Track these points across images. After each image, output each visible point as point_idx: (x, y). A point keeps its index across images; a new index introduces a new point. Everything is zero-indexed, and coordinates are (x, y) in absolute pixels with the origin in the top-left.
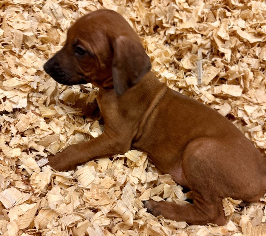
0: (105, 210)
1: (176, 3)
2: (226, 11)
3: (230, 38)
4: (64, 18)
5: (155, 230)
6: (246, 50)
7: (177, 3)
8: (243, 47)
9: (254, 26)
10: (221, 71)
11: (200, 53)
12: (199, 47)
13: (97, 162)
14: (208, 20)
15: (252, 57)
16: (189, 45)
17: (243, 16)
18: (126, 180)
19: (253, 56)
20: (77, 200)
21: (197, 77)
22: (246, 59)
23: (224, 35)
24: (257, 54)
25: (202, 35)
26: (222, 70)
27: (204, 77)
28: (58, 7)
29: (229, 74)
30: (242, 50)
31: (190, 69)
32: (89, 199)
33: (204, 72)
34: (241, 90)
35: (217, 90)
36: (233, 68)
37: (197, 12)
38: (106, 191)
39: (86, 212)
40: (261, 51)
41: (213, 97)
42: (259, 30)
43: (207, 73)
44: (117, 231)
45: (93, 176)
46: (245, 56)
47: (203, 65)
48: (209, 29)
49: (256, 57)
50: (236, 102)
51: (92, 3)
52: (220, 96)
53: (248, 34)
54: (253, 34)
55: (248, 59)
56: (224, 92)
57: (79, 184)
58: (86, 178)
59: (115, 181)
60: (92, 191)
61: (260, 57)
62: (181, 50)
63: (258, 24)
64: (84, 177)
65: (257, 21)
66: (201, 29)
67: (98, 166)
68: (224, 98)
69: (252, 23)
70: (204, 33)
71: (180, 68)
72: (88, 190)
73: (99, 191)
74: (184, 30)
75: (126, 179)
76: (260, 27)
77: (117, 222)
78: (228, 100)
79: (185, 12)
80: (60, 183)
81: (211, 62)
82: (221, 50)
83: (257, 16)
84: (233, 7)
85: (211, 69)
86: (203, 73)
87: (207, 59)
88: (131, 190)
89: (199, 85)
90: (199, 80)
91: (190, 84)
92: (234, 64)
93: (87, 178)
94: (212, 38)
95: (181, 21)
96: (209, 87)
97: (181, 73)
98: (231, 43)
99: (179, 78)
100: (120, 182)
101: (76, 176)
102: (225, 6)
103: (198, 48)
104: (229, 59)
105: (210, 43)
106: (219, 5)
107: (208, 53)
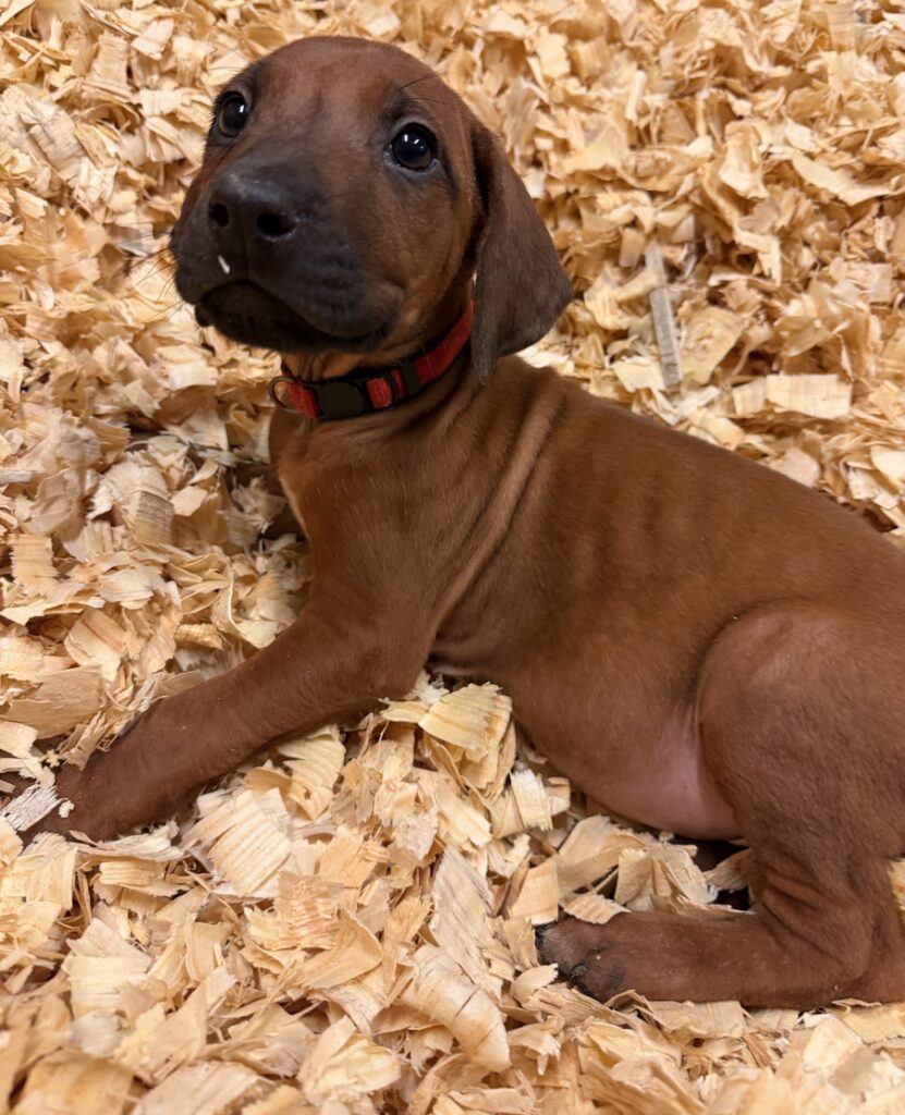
0: (364, 1005)
1: (534, 81)
2: (731, 98)
3: (772, 192)
4: (86, 160)
5: (627, 1082)
6: (834, 235)
7: (540, 79)
8: (822, 224)
9: (848, 142)
10: (751, 325)
11: (655, 262)
12: (648, 237)
13: (287, 763)
14: (664, 136)
15: (863, 260)
16: (609, 232)
17: (798, 110)
18: (437, 837)
19: (865, 255)
20: (216, 966)
21: (659, 358)
22: (836, 267)
23: (744, 181)
24: (881, 245)
25: (653, 194)
26: (755, 320)
27: (685, 353)
28: (56, 114)
29: (785, 334)
30: (817, 236)
31: (624, 327)
32: (276, 955)
33: (684, 334)
34: (846, 391)
35: (743, 400)
36: (794, 309)
37: (622, 107)
38: (351, 899)
39: (270, 1025)
40: (895, 233)
41: (736, 429)
42: (870, 153)
43: (693, 338)
44: (434, 1101)
45: (280, 836)
46: (833, 257)
47: (676, 306)
48: (678, 168)
49: (877, 258)
50: (839, 442)
51: (197, 97)
52: (761, 422)
53: (832, 173)
54: (850, 174)
55: (850, 269)
56: (780, 407)
57: (219, 884)
58: (249, 851)
59: (383, 849)
60: (282, 911)
61: (895, 254)
62: (575, 259)
63: (866, 132)
64: (238, 845)
65: (854, 125)
66: (646, 168)
67: (289, 783)
68: (777, 430)
69: (836, 132)
70: (662, 186)
71: (581, 330)
72: (265, 905)
73: (321, 909)
74: (578, 177)
75: (435, 831)
76: (873, 143)
77: (428, 1054)
78: (804, 435)
79: (573, 111)
80: (122, 894)
81: (704, 290)
82: (744, 238)
83: (854, 106)
84: (753, 83)
85: (711, 321)
86: (679, 340)
87: (683, 282)
88: (468, 882)
89: (669, 386)
90: (669, 368)
91: (639, 386)
92: (795, 294)
93: (254, 847)
94: (695, 199)
95: (564, 147)
96: (713, 392)
97: (590, 350)
98: (778, 210)
99: (586, 367)
100: (409, 847)
101: (199, 843)
102: (721, 79)
103: (646, 244)
104: (777, 273)
105: (690, 220)
106: (702, 74)
107: (687, 258)
